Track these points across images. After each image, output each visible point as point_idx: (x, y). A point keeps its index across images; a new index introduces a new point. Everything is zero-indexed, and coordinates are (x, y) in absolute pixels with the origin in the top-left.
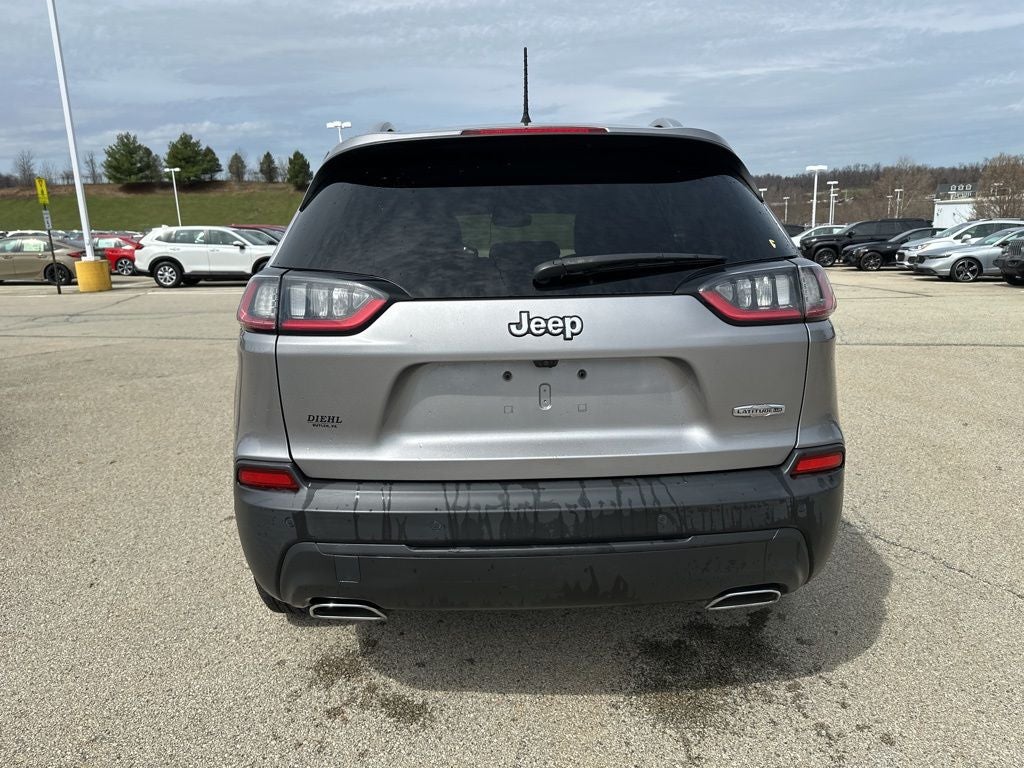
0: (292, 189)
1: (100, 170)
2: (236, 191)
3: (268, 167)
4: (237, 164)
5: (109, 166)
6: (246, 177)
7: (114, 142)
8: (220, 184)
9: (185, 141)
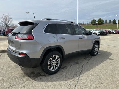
0: (113, 24)
1: (90, 23)
2: (105, 25)
3: (110, 22)
4: (106, 22)
5: (91, 22)
6: (107, 23)
7: (92, 20)
8: (103, 24)
9: (100, 19)
